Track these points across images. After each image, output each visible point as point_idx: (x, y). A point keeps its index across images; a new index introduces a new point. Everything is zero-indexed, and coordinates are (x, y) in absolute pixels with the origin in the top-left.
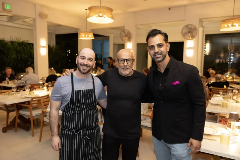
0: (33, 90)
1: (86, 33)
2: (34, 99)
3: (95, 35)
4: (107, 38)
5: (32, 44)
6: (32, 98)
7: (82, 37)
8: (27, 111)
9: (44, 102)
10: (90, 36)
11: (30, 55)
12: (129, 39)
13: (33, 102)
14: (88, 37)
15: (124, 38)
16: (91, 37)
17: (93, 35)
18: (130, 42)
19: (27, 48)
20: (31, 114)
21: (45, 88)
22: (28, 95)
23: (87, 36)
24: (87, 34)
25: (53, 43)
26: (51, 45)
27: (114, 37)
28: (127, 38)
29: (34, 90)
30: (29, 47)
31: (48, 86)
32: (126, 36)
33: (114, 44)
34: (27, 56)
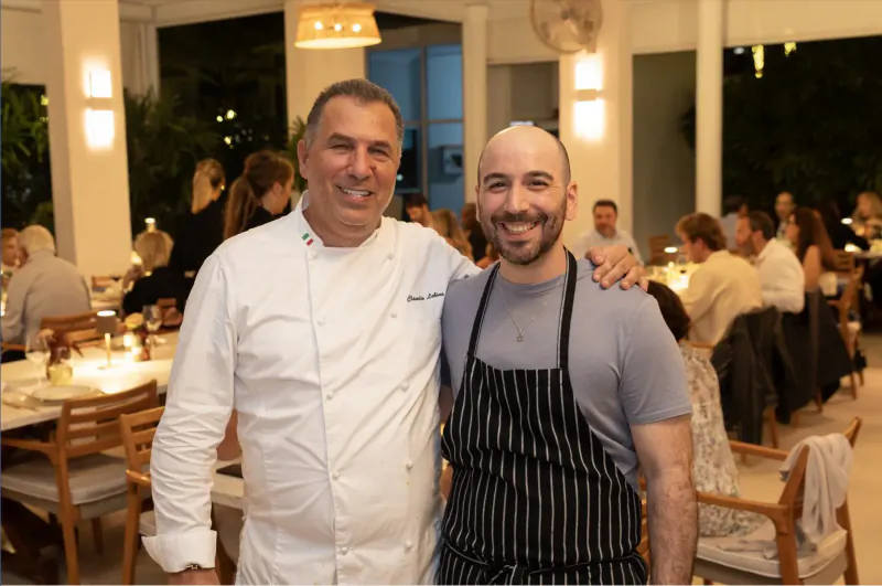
0: (66, 355)
1: (335, 11)
2: (75, 412)
3: (385, 21)
4: (450, 33)
5: (40, 90)
6: (68, 405)
7: (313, 36)
8: (42, 476)
9: (134, 429)
10: (357, 28)
11: (28, 153)
12: (589, 31)
13: (75, 427)
14: (345, 32)
15: (554, 31)
16: (363, 34)
17: (372, 23)
18: (593, 50)
19: (11, 112)
20: (64, 491)
21: (130, 340)
22: (40, 385)
23: (338, 27)
24: (336, 18)
25: (150, 79)
26: (139, 90)
27: (489, 25)
28: (572, 27)
29: (73, 352)
30: (19, 108)
31: (142, 332)
32: (565, 16)
33: (492, 67)
34: (14, 157)
